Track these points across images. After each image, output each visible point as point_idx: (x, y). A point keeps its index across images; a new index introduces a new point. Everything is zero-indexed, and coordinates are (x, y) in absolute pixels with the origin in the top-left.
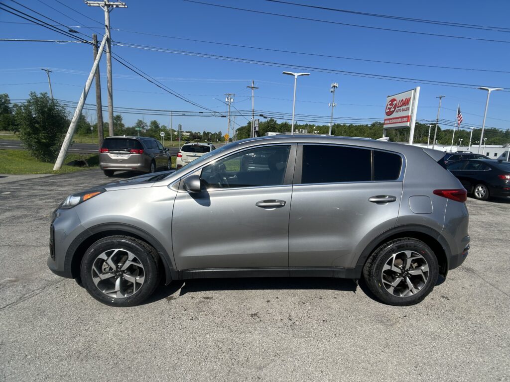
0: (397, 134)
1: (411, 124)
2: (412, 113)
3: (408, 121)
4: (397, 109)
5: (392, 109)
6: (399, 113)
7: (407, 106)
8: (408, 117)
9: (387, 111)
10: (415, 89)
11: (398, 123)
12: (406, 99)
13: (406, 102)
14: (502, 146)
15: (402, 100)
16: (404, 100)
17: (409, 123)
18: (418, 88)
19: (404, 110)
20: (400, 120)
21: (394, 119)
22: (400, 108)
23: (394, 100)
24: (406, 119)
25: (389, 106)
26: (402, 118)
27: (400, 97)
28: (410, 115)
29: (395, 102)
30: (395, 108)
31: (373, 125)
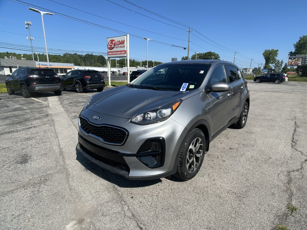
0: (81, 61)
1: (127, 55)
2: (127, 49)
3: (125, 54)
4: (116, 46)
5: (113, 46)
6: (118, 48)
7: (123, 45)
8: (125, 51)
9: (109, 47)
10: (126, 36)
11: (118, 54)
12: (122, 41)
13: (123, 42)
14: (135, 67)
15: (119, 41)
16: (121, 41)
17: (126, 54)
18: (128, 35)
19: (121, 47)
20: (120, 53)
21: (115, 52)
22: (118, 46)
23: (112, 41)
24: (124, 52)
25: (110, 44)
26: (121, 51)
27: (117, 39)
28: (126, 50)
29: (114, 42)
30: (115, 45)
31: (65, 55)
